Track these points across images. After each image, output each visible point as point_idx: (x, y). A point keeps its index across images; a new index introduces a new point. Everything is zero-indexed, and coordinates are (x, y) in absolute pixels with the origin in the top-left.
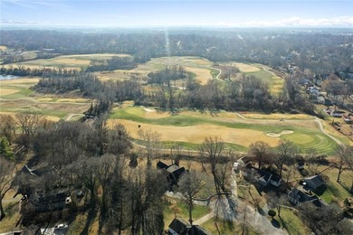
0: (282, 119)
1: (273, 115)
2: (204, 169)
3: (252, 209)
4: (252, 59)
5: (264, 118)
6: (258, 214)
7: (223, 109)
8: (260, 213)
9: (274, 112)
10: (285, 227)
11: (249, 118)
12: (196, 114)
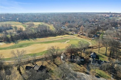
0: (62, 37)
1: (57, 37)
2: (49, 63)
3: (84, 74)
4: (36, 20)
5: (55, 38)
6: (88, 75)
7: (37, 37)
8: (88, 74)
9: (57, 36)
10: (101, 76)
11: (50, 39)
12: (27, 41)
